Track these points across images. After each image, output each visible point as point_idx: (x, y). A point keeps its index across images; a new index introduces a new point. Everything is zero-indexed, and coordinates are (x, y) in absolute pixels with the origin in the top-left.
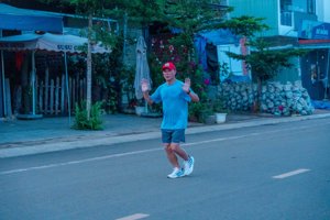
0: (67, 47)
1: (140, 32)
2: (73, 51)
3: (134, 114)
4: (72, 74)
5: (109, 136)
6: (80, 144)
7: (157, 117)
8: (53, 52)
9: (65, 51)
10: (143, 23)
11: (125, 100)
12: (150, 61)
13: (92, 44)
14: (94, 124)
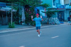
0: (7, 10)
2: (8, 11)
3: (22, 24)
4: (8, 16)
5: (16, 29)
6: (10, 31)
7: (27, 25)
8: (4, 11)
9: (7, 11)
10: (23, 5)
11: (20, 21)
12: (25, 13)
13: (12, 10)
14: (13, 27)
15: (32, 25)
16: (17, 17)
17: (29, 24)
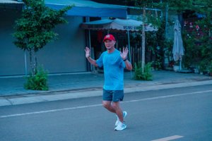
0: (129, 27)
1: (177, 17)
2: (133, 30)
3: (172, 71)
4: (132, 44)
5: (156, 84)
6: (138, 89)
7: (188, 73)
8: (121, 30)
9: (128, 30)
10: (178, 11)
11: (166, 61)
12: (183, 36)
13: (145, 25)
14: (147, 77)
15: (205, 73)
16: (158, 48)
17: (196, 71)
